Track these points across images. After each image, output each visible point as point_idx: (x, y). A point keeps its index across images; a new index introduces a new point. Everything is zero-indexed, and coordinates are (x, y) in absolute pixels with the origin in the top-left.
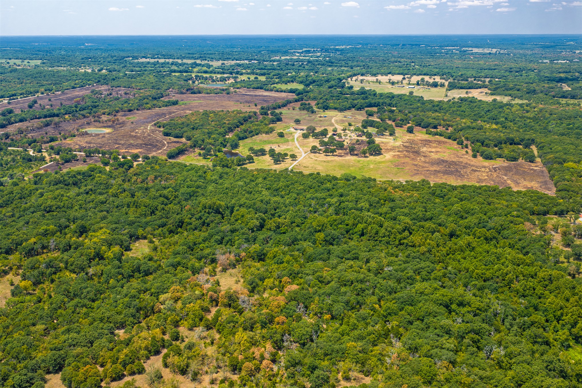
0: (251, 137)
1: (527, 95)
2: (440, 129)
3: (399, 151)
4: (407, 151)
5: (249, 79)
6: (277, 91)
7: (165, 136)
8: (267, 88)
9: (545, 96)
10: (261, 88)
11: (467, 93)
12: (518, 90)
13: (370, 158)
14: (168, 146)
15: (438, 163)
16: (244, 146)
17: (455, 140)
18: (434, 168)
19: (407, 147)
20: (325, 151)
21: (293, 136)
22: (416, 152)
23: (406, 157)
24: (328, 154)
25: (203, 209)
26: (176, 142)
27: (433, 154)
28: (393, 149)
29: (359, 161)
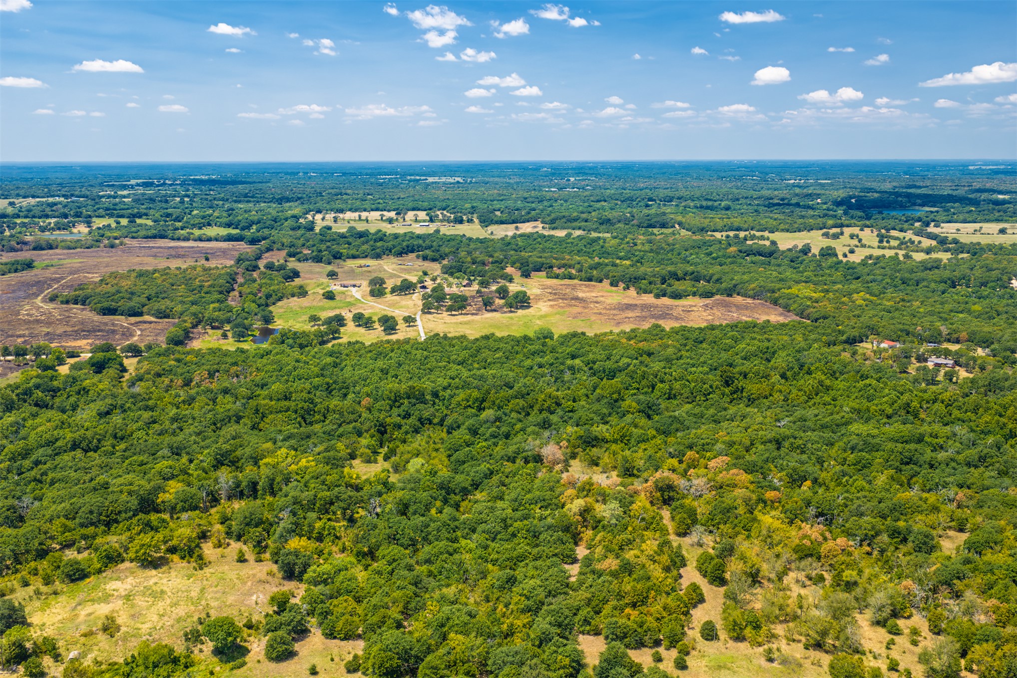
0: (274, 304)
1: (604, 227)
2: (556, 270)
3: (550, 300)
4: (562, 299)
5: (118, 223)
6: (200, 239)
7: (104, 314)
8: (176, 236)
9: (627, 226)
10: (162, 237)
11: (517, 228)
12: (586, 221)
13: (520, 312)
14: (140, 330)
15: (627, 308)
16: (280, 317)
17: (601, 281)
18: (630, 314)
19: (555, 294)
20: (450, 309)
21: (352, 296)
22: (577, 299)
23: (571, 306)
24: (454, 313)
25: (396, 401)
26: (145, 322)
27: (602, 299)
28: (538, 298)
29: (511, 318)
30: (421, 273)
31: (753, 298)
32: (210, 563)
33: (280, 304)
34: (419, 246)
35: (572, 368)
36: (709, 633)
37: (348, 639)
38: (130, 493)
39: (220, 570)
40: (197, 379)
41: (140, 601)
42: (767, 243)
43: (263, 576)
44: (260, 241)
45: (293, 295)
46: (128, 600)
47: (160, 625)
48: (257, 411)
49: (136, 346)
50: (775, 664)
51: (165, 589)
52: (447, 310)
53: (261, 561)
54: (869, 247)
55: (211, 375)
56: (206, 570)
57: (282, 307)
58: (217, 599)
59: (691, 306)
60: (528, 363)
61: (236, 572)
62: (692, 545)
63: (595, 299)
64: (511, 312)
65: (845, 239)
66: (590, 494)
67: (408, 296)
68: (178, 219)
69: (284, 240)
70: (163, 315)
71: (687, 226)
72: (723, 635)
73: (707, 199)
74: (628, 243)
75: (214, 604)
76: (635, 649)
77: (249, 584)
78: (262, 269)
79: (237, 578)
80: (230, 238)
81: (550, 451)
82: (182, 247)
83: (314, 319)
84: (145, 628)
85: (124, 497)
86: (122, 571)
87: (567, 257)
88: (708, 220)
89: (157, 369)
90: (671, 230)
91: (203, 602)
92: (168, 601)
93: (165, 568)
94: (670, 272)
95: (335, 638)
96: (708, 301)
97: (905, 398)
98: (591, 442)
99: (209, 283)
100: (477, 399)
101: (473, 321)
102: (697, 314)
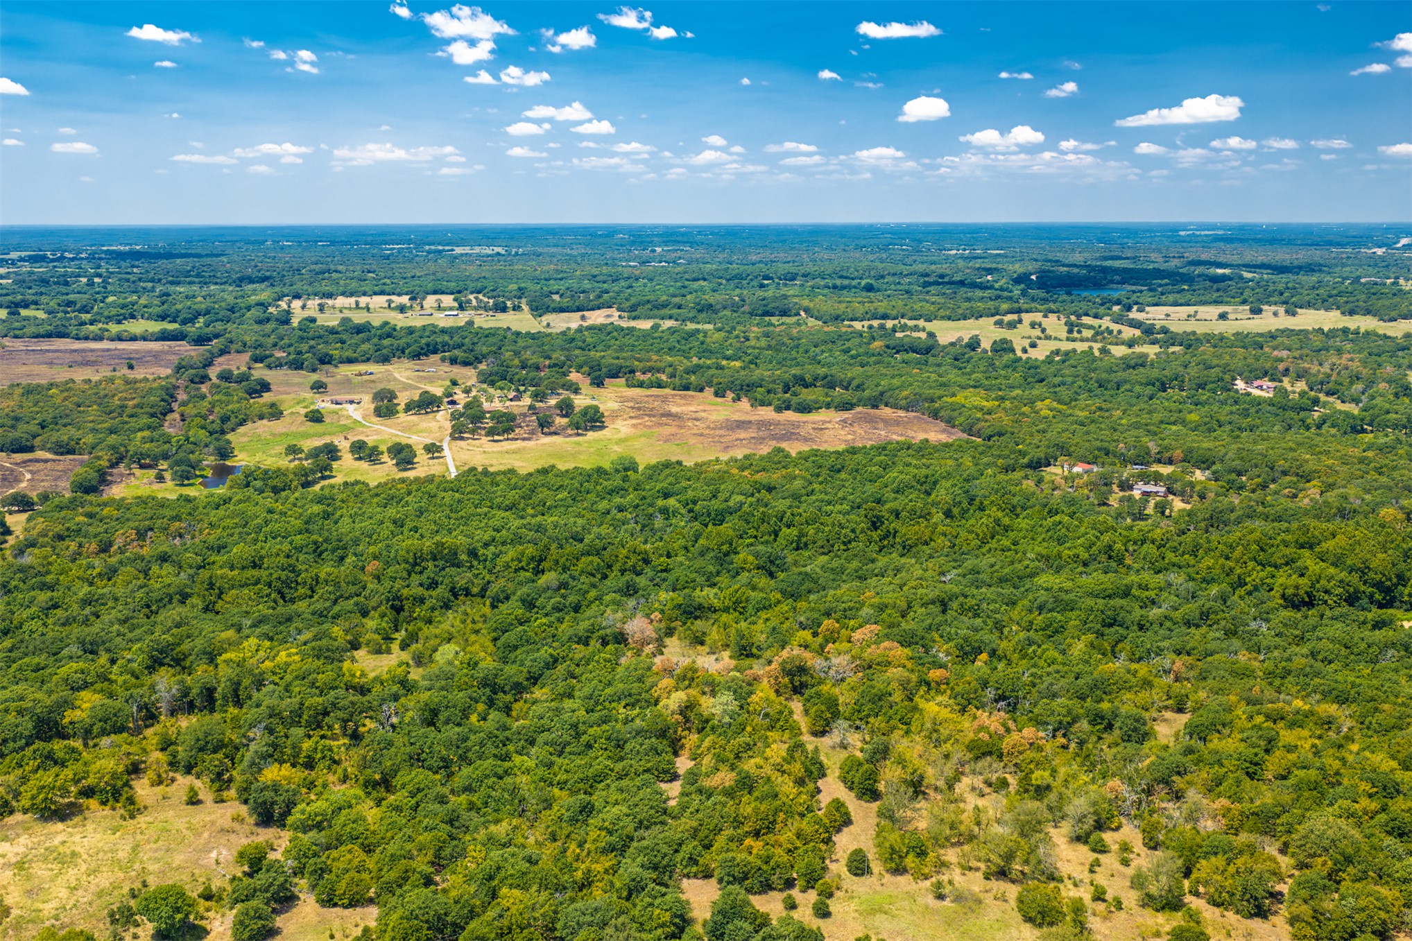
0: (233, 430)
1: (704, 315)
2: (639, 376)
3: (631, 418)
4: (649, 416)
6: (120, 338)
8: (82, 335)
9: (735, 314)
10: (62, 335)
11: (583, 318)
12: (679, 308)
13: (591, 435)
14: (31, 472)
15: (738, 427)
16: (243, 449)
17: (701, 390)
18: (742, 435)
19: (639, 409)
20: (491, 432)
21: (349, 417)
22: (669, 415)
23: (661, 425)
24: (496, 438)
25: (416, 564)
26: (37, 461)
27: (703, 415)
28: (615, 415)
29: (578, 444)
30: (448, 383)
31: (906, 409)
32: (146, 808)
33: (242, 430)
34: (445, 344)
35: (664, 511)
36: (859, 866)
37: (355, 906)
38: (20, 712)
39: (162, 817)
40: (119, 542)
41: (40, 871)
42: (923, 335)
43: (226, 822)
44: (210, 340)
45: (261, 418)
46: (21, 869)
47: (72, 902)
48: (211, 585)
49: (24, 496)
50: (947, 903)
51: (78, 849)
52: (488, 434)
53: (223, 801)
54: (1056, 338)
55: (141, 535)
56: (141, 819)
57: (244, 435)
58: (157, 860)
59: (824, 422)
60: (603, 505)
61: (184, 820)
62: (833, 748)
63: (694, 415)
64: (578, 435)
65: (1024, 329)
66: (694, 684)
67: (431, 416)
68: (85, 309)
69: (247, 338)
70: (65, 449)
71: (816, 313)
72: (876, 867)
73: (841, 277)
74: (737, 337)
75: (152, 867)
76: (760, 893)
77: (206, 835)
78: (214, 380)
79: (188, 829)
80: (164, 336)
81: (637, 626)
82: (92, 350)
83: (293, 450)
84: (48, 908)
85: (11, 718)
86: (12, 827)
87: (655, 357)
88: (844, 305)
89: (58, 528)
90: (794, 319)
91: (137, 866)
92: (84, 867)
93: (76, 819)
94: (795, 376)
95: (335, 905)
96: (846, 415)
97: (1106, 538)
98: (693, 612)
99: (135, 402)
100: (533, 558)
101: (524, 448)
102: (832, 432)
